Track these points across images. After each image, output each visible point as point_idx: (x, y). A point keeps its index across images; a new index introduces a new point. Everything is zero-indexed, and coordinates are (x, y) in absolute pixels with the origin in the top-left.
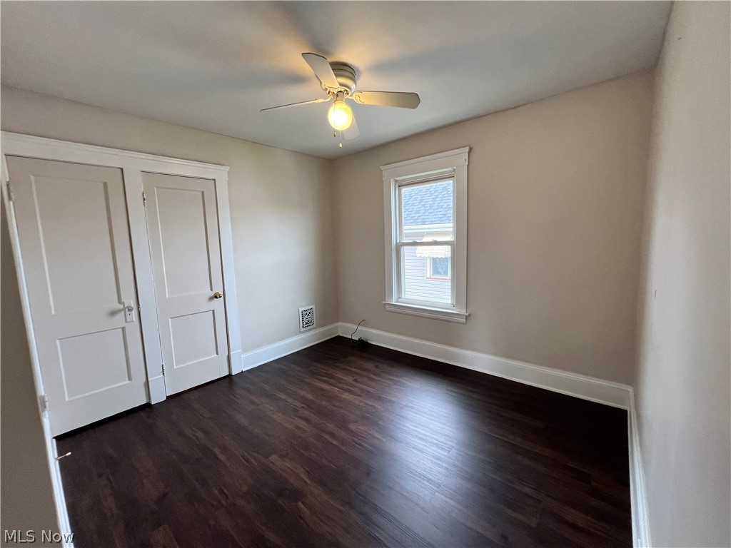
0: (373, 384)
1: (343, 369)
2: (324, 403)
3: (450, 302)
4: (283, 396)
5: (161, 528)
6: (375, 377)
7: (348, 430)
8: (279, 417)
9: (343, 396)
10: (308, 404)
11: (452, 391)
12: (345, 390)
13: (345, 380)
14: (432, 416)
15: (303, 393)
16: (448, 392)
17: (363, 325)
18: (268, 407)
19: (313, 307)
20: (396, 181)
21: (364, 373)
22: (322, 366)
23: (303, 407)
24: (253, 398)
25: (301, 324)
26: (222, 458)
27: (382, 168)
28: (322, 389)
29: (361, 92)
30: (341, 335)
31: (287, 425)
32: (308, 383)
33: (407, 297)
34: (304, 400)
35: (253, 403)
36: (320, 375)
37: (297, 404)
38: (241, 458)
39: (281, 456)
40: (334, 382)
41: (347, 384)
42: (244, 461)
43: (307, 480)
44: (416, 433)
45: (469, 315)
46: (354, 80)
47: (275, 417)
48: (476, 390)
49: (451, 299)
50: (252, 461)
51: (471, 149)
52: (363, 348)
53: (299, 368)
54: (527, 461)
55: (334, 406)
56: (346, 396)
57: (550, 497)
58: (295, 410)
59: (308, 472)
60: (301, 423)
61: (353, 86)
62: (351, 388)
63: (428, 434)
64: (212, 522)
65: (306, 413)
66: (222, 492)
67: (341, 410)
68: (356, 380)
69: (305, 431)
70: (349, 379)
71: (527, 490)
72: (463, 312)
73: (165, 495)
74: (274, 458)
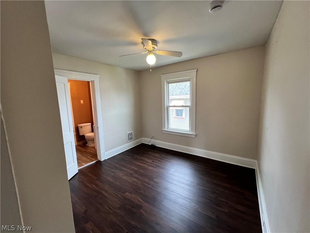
0: (160, 163)
1: (147, 157)
2: (142, 171)
3: (188, 129)
4: (125, 169)
5: (88, 223)
6: (160, 160)
7: (154, 181)
8: (125, 178)
9: (149, 168)
10: (136, 172)
11: (191, 164)
12: (150, 166)
13: (149, 162)
14: (185, 174)
15: (133, 167)
16: (190, 165)
17: (153, 139)
18: (120, 174)
19: (132, 132)
20: (167, 81)
21: (156, 158)
22: (138, 156)
23: (134, 173)
24: (113, 170)
25: (128, 139)
26: (106, 195)
27: (161, 76)
28: (141, 166)
29: (160, 50)
30: (143, 143)
31: (129, 181)
32: (134, 164)
33: (171, 127)
34: (133, 170)
35: (113, 172)
36: (138, 160)
37: (132, 172)
38: (114, 194)
39: (130, 193)
40: (145, 162)
41: (150, 163)
42: (115, 196)
43: (142, 201)
44: (180, 181)
45: (197, 135)
46: (157, 46)
47: (124, 178)
48: (200, 164)
49: (189, 128)
50: (119, 195)
51: (197, 70)
52: (153, 148)
53: (128, 157)
54: (222, 190)
55: (147, 172)
56: (150, 168)
57: (231, 202)
58: (131, 174)
59: (142, 198)
60: (135, 180)
61: (156, 47)
62: (152, 165)
63: (184, 181)
64: (108, 219)
65: (136, 175)
66: (109, 208)
67: (150, 174)
68: (153, 161)
69: (137, 183)
70: (150, 161)
71: (223, 200)
72: (194, 133)
73: (86, 210)
74: (127, 194)
